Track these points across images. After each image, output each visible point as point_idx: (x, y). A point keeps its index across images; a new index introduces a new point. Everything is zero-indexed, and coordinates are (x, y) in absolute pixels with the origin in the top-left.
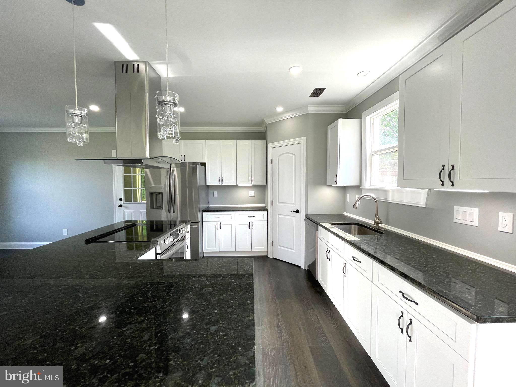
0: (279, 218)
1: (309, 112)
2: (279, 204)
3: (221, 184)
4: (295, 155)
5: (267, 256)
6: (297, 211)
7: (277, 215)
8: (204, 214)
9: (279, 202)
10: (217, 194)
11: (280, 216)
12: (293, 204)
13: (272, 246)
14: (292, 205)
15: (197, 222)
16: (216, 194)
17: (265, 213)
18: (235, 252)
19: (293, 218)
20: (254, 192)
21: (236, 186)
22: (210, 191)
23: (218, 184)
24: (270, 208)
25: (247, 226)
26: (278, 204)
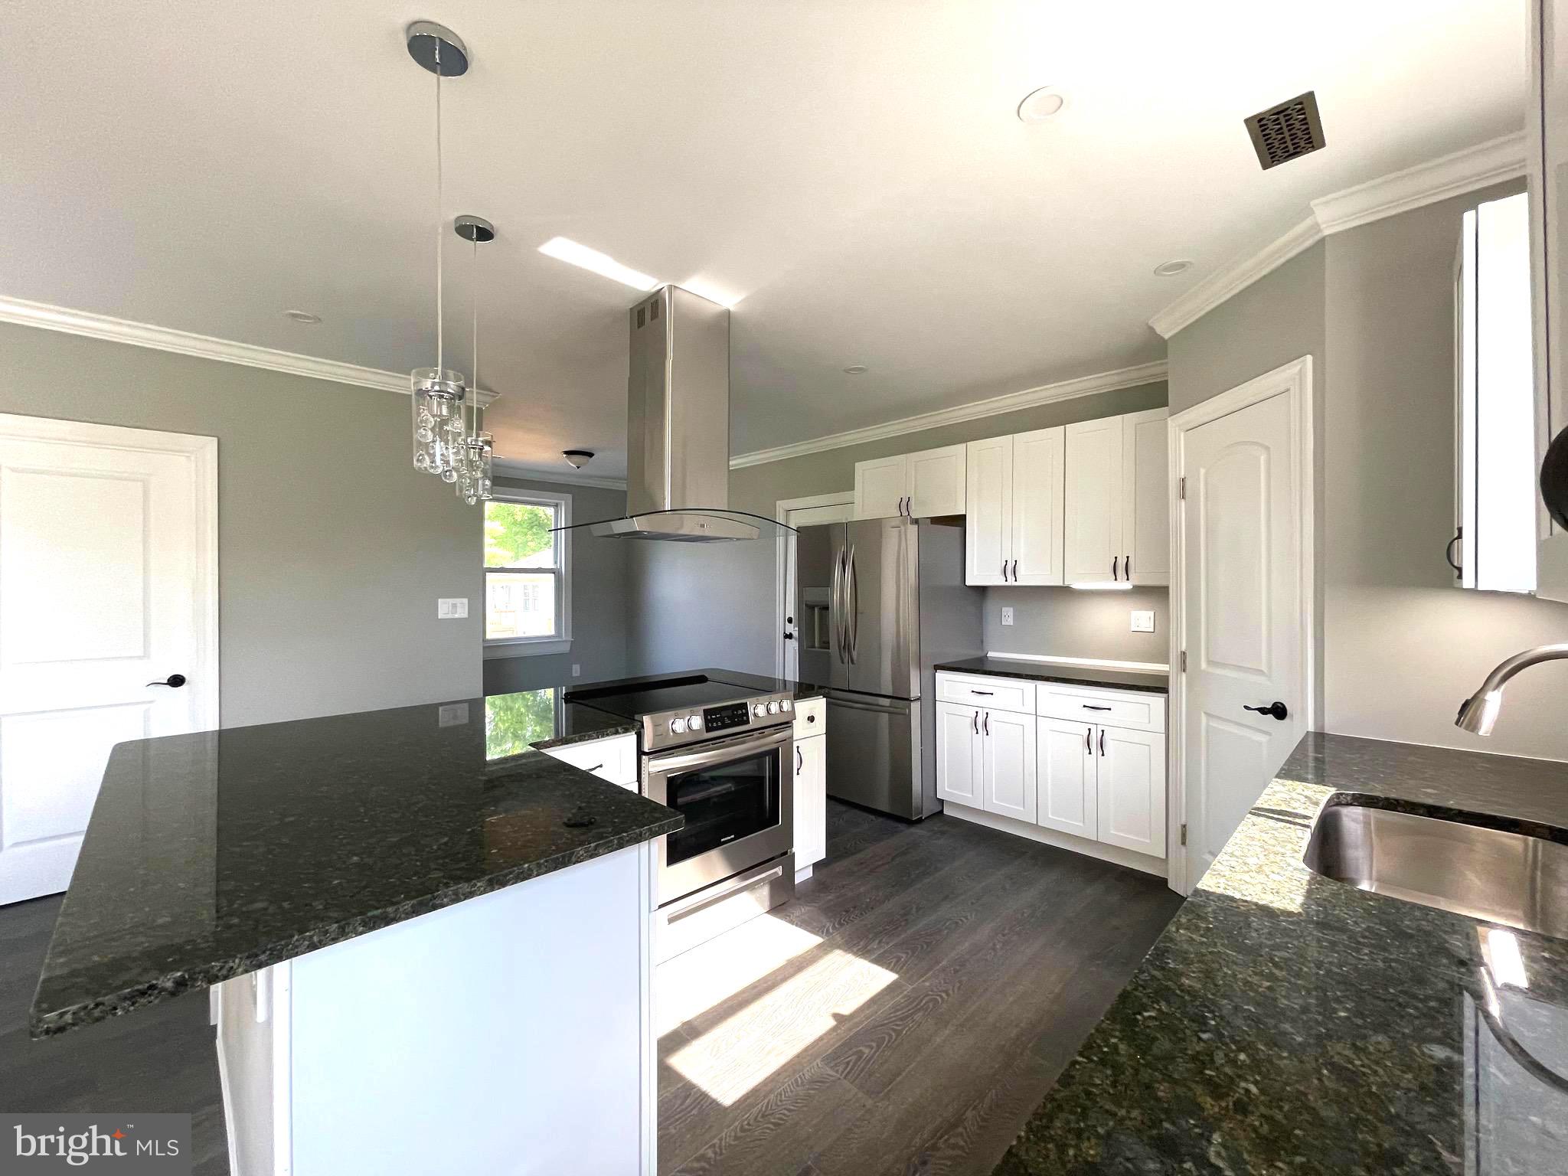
0: (1207, 732)
1: (1327, 232)
2: (1211, 670)
3: (1011, 582)
4: (1267, 448)
5: (1165, 881)
6: (1279, 711)
7: (1203, 714)
8: (941, 676)
9: (1210, 662)
10: (1012, 616)
11: (1214, 724)
12: (1260, 672)
13: (1184, 843)
14: (1261, 679)
15: (907, 699)
16: (1008, 616)
17: (1157, 701)
18: (1036, 827)
19: (1263, 738)
20: (1152, 614)
21: (1062, 592)
22: (991, 605)
23: (1001, 582)
24: (1179, 684)
25: (1079, 744)
26: (1204, 665)
